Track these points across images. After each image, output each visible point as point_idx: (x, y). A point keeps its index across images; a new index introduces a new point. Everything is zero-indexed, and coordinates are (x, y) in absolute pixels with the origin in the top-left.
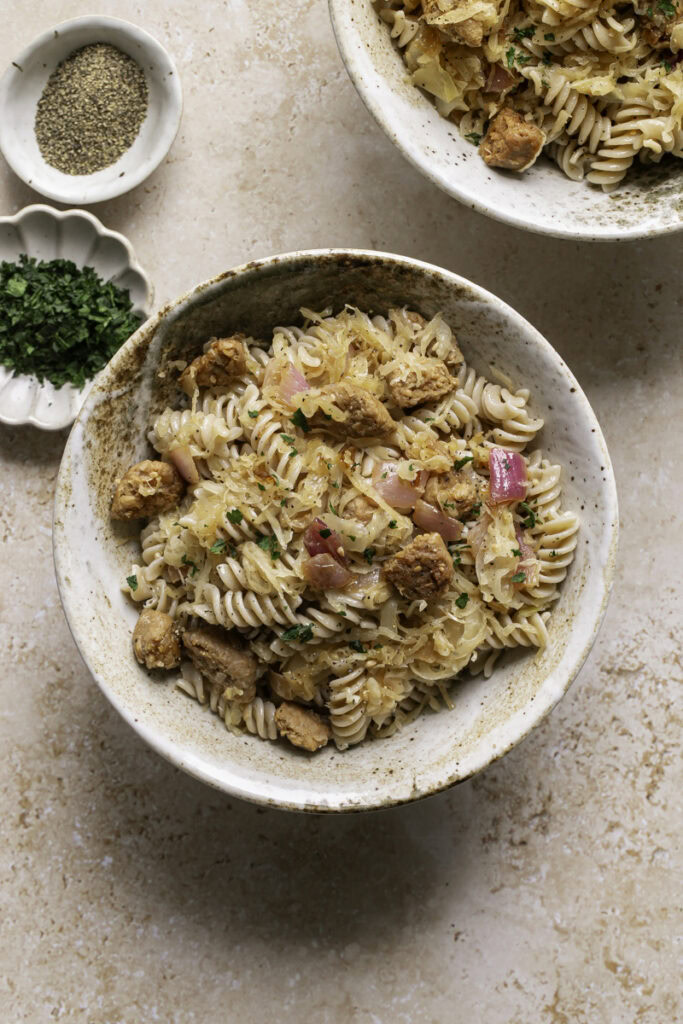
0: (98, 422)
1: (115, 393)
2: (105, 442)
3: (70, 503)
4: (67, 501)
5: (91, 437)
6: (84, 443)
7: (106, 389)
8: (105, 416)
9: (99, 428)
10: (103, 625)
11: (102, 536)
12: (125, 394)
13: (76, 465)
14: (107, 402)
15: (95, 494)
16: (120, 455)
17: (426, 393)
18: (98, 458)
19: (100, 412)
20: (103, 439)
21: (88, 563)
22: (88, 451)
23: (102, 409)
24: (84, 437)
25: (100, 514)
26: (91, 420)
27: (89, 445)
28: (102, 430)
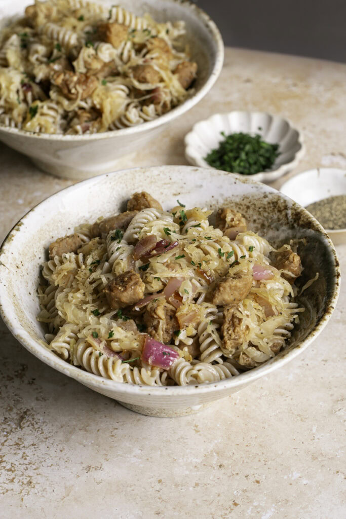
0: (277, 203)
1: (290, 212)
2: (264, 208)
3: (237, 181)
4: (239, 180)
5: (270, 197)
6: (267, 193)
7: (293, 207)
8: (279, 207)
9: (273, 203)
10: (165, 184)
11: (214, 203)
12: (288, 219)
13: (257, 187)
14: (286, 208)
15: (238, 200)
16: (255, 221)
17: (228, 322)
18: (256, 203)
19: (282, 203)
20: (266, 207)
21: (201, 186)
22: (263, 195)
23: (283, 204)
24: (271, 193)
25: (226, 203)
26: (279, 198)
27: (265, 197)
28: (271, 205)
